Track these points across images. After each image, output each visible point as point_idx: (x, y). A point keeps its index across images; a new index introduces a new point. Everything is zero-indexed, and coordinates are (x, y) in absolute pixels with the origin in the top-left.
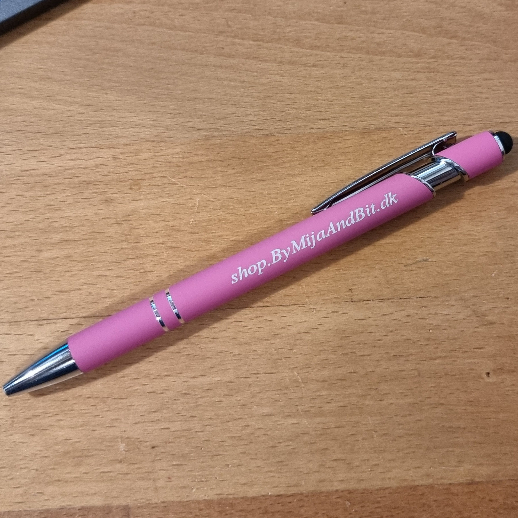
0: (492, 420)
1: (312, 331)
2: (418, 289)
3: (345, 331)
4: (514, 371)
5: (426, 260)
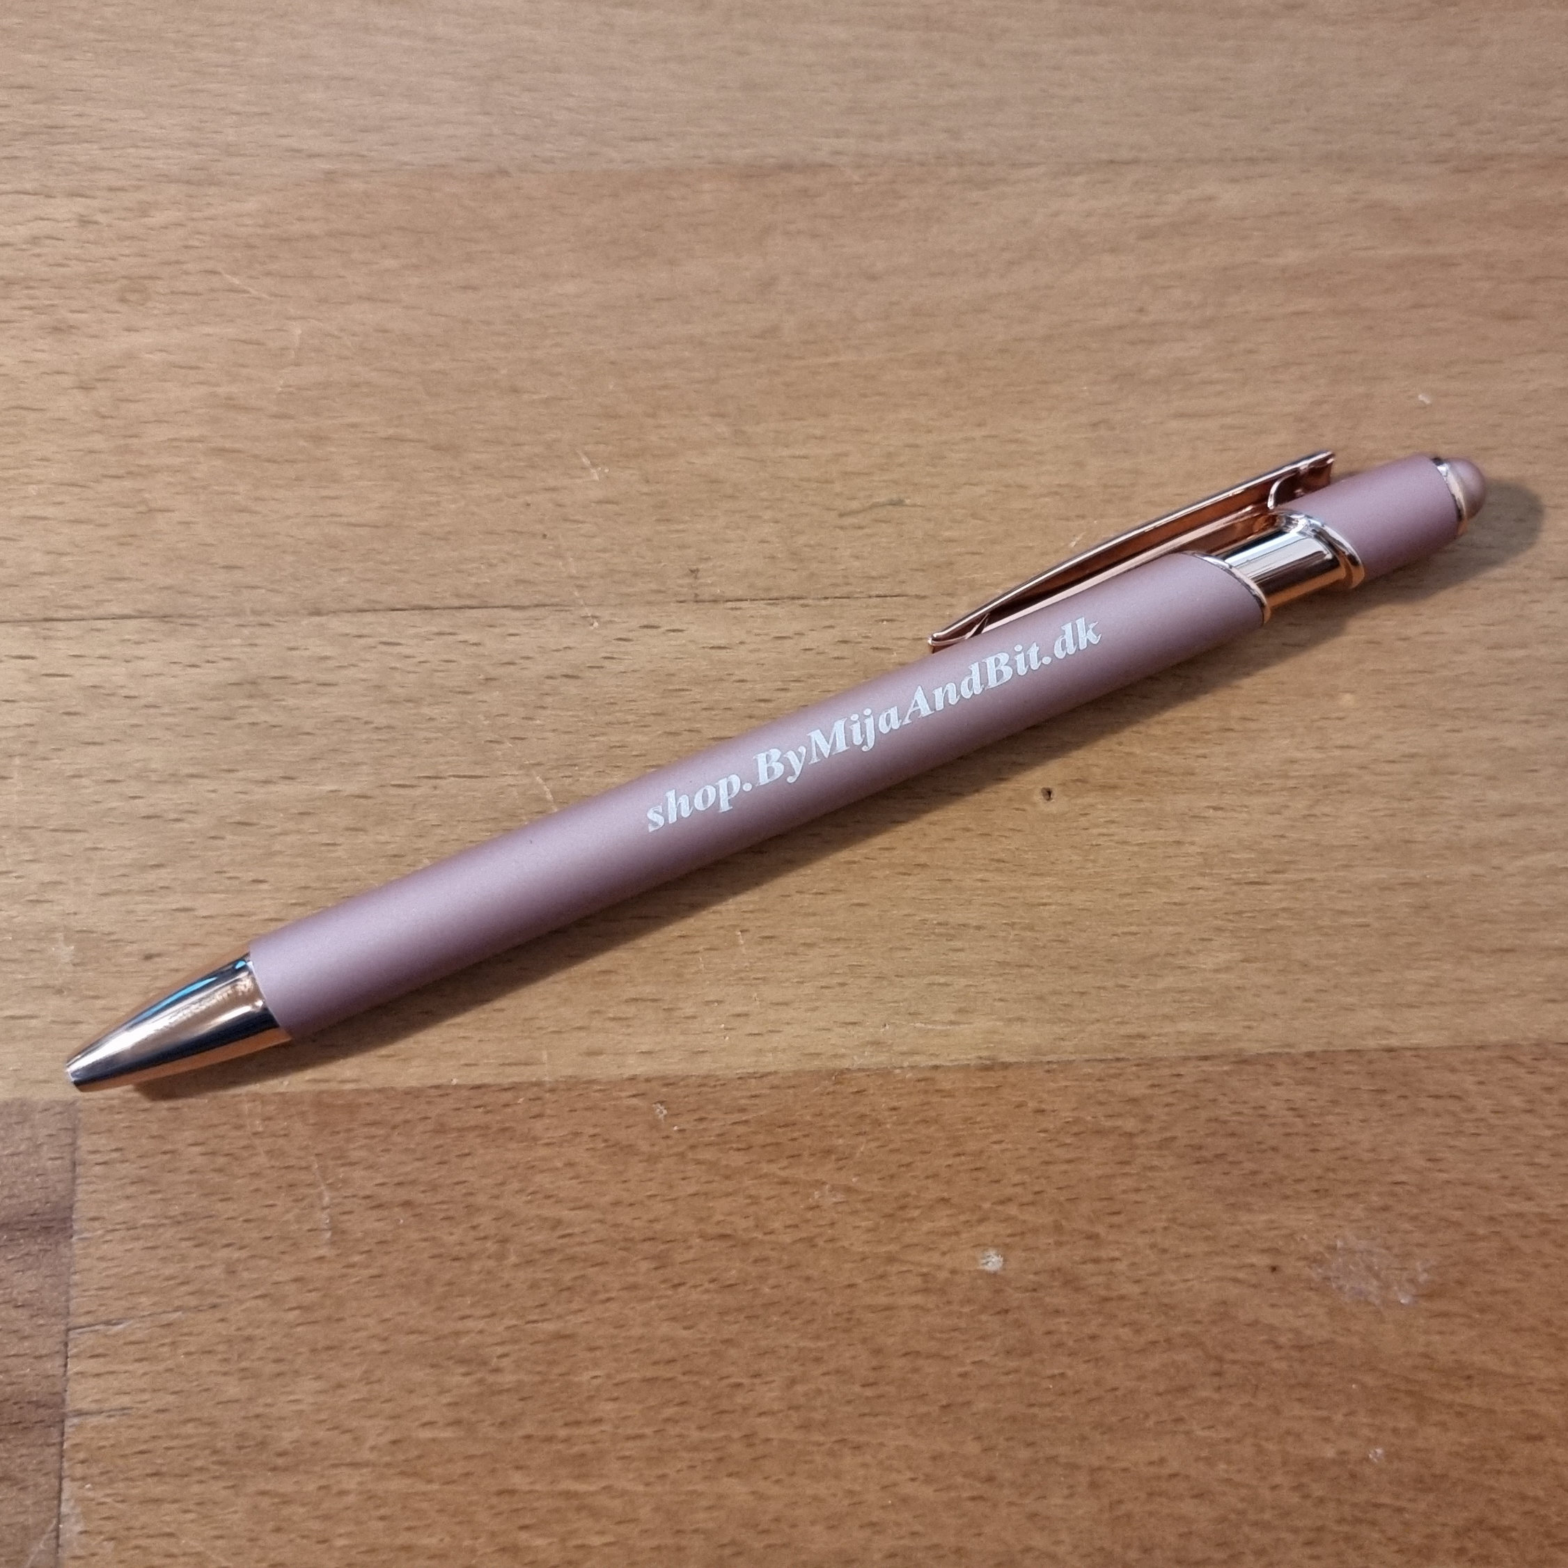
0: (1053, 908)
1: (587, 674)
2: (874, 574)
3: (673, 675)
4: (1114, 787)
5: (899, 503)
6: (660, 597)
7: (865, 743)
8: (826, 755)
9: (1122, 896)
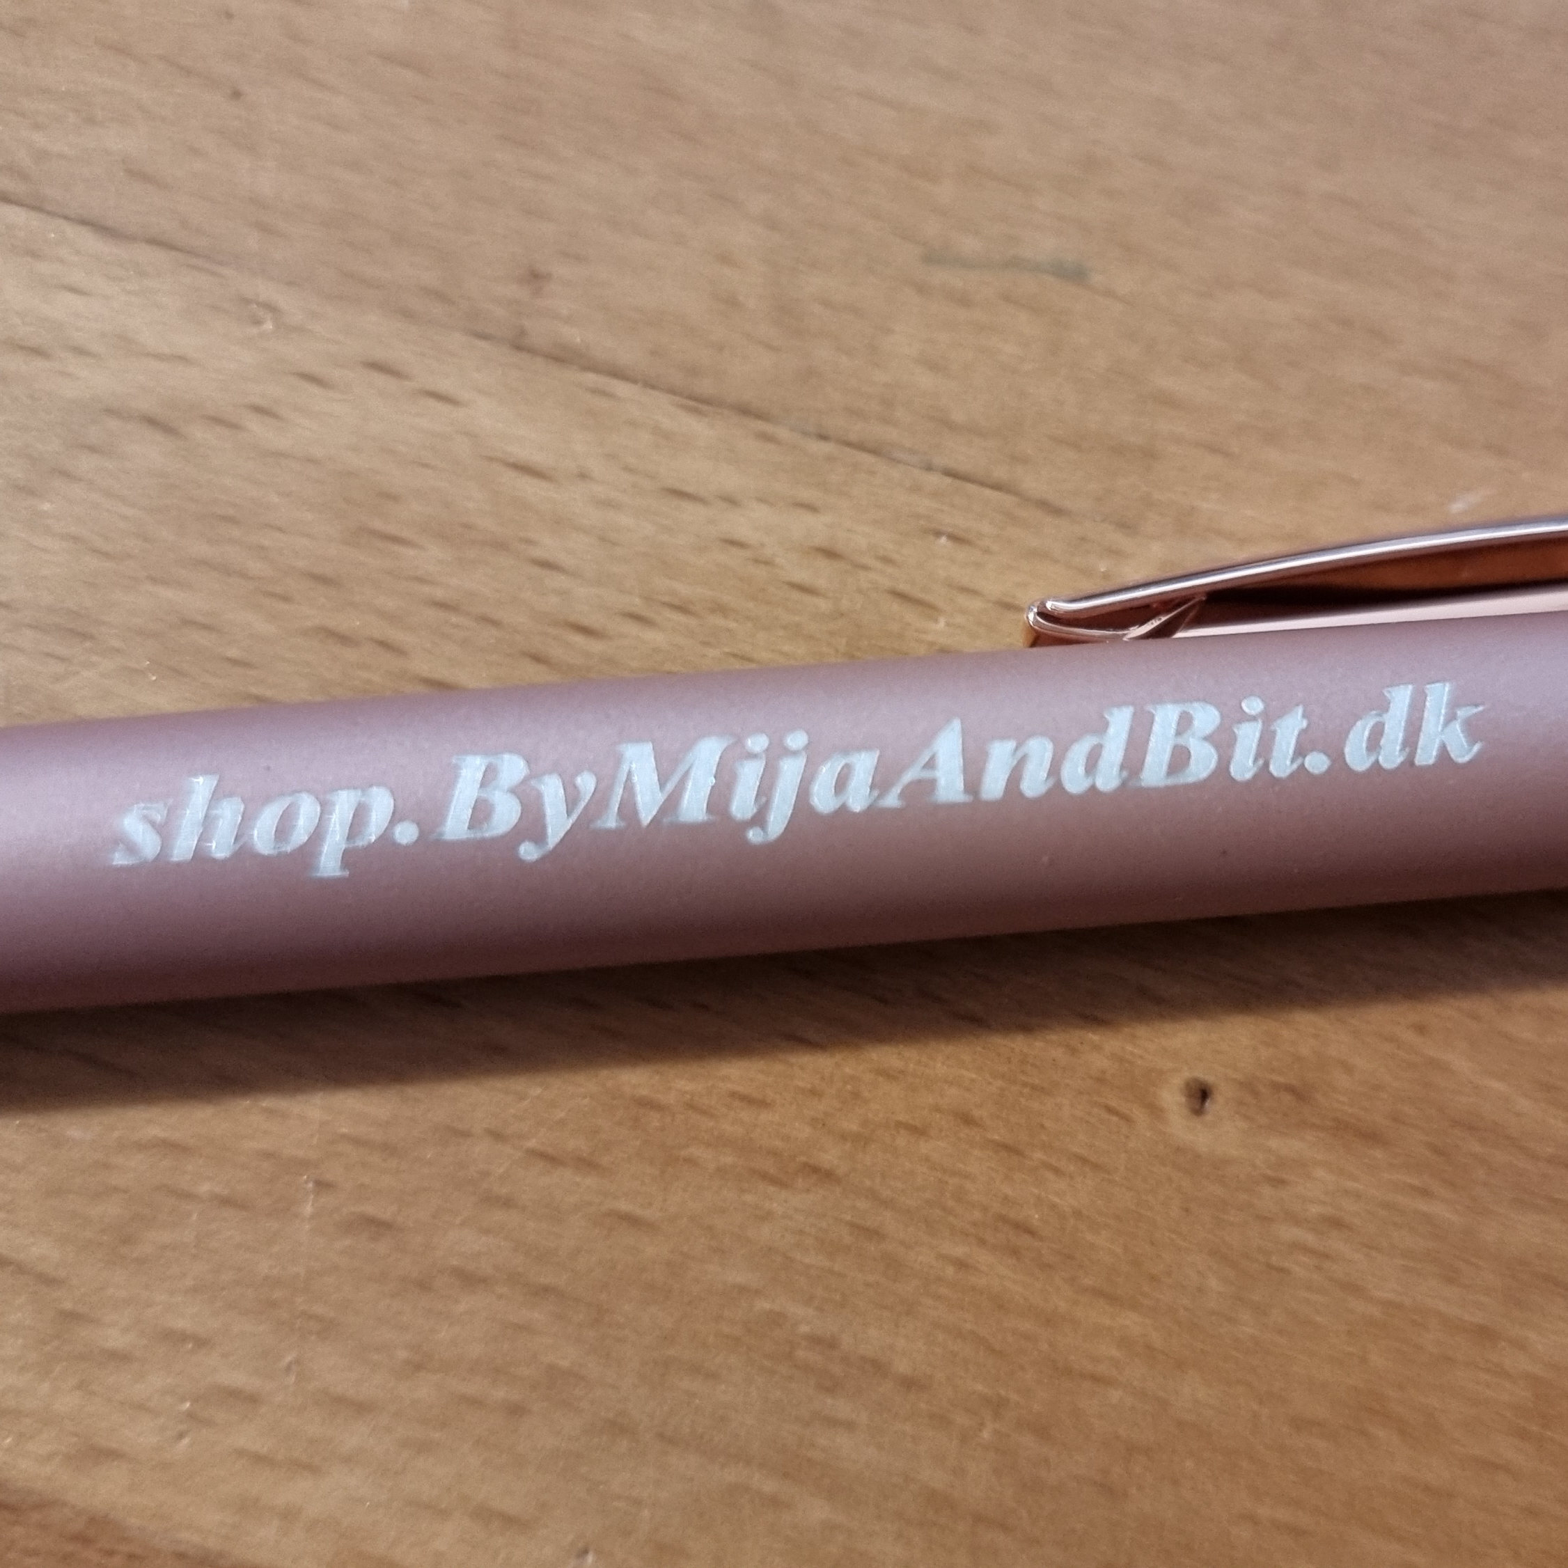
0: (1115, 1395)
1: (199, 433)
2: (958, 416)
3: (394, 498)
4: (1372, 1137)
6: (437, 309)
7: (759, 819)
8: (646, 816)
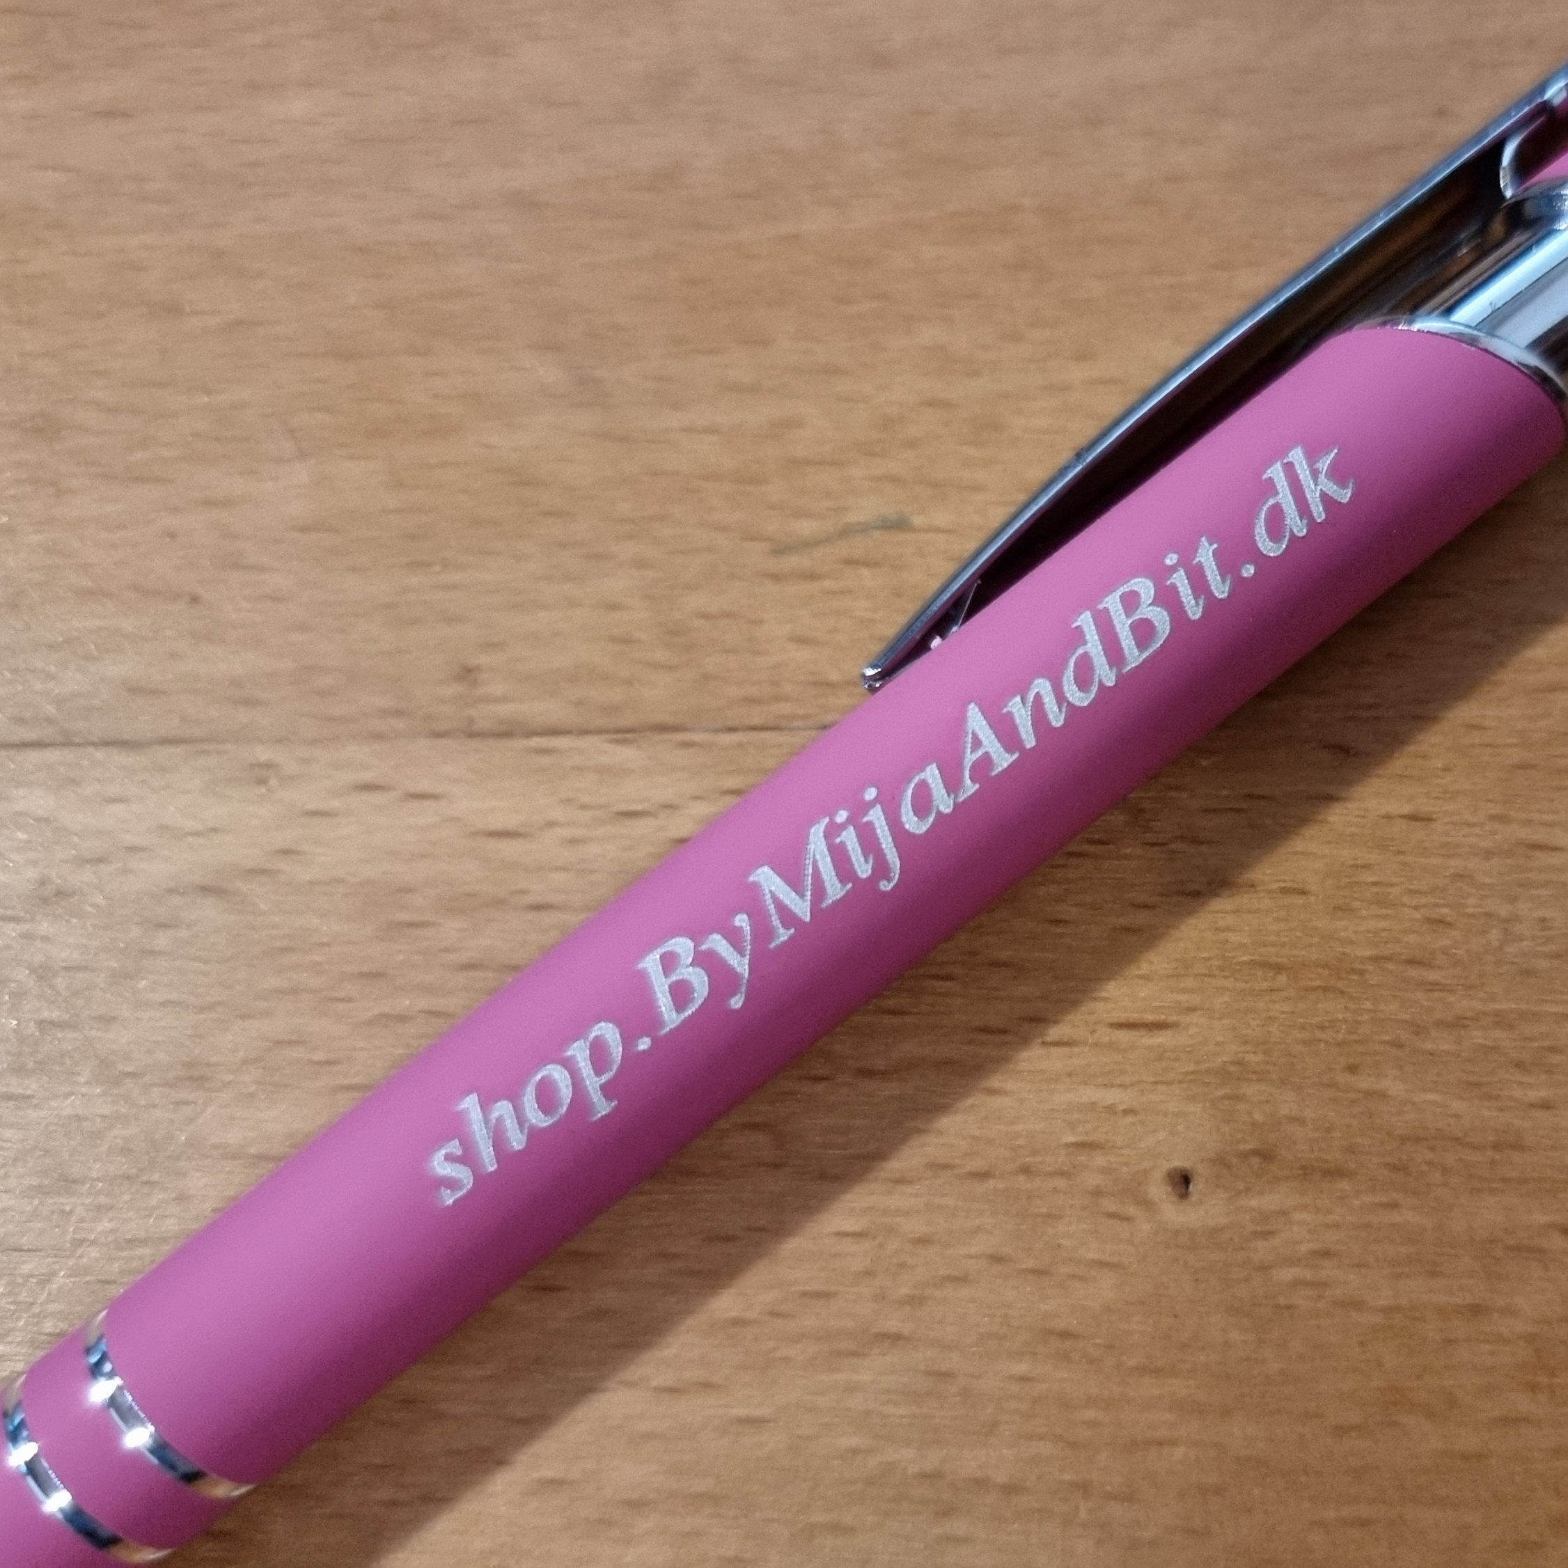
3: (408, 891)
5: (899, 525)
6: (400, 724)
9: (1341, 1431)
